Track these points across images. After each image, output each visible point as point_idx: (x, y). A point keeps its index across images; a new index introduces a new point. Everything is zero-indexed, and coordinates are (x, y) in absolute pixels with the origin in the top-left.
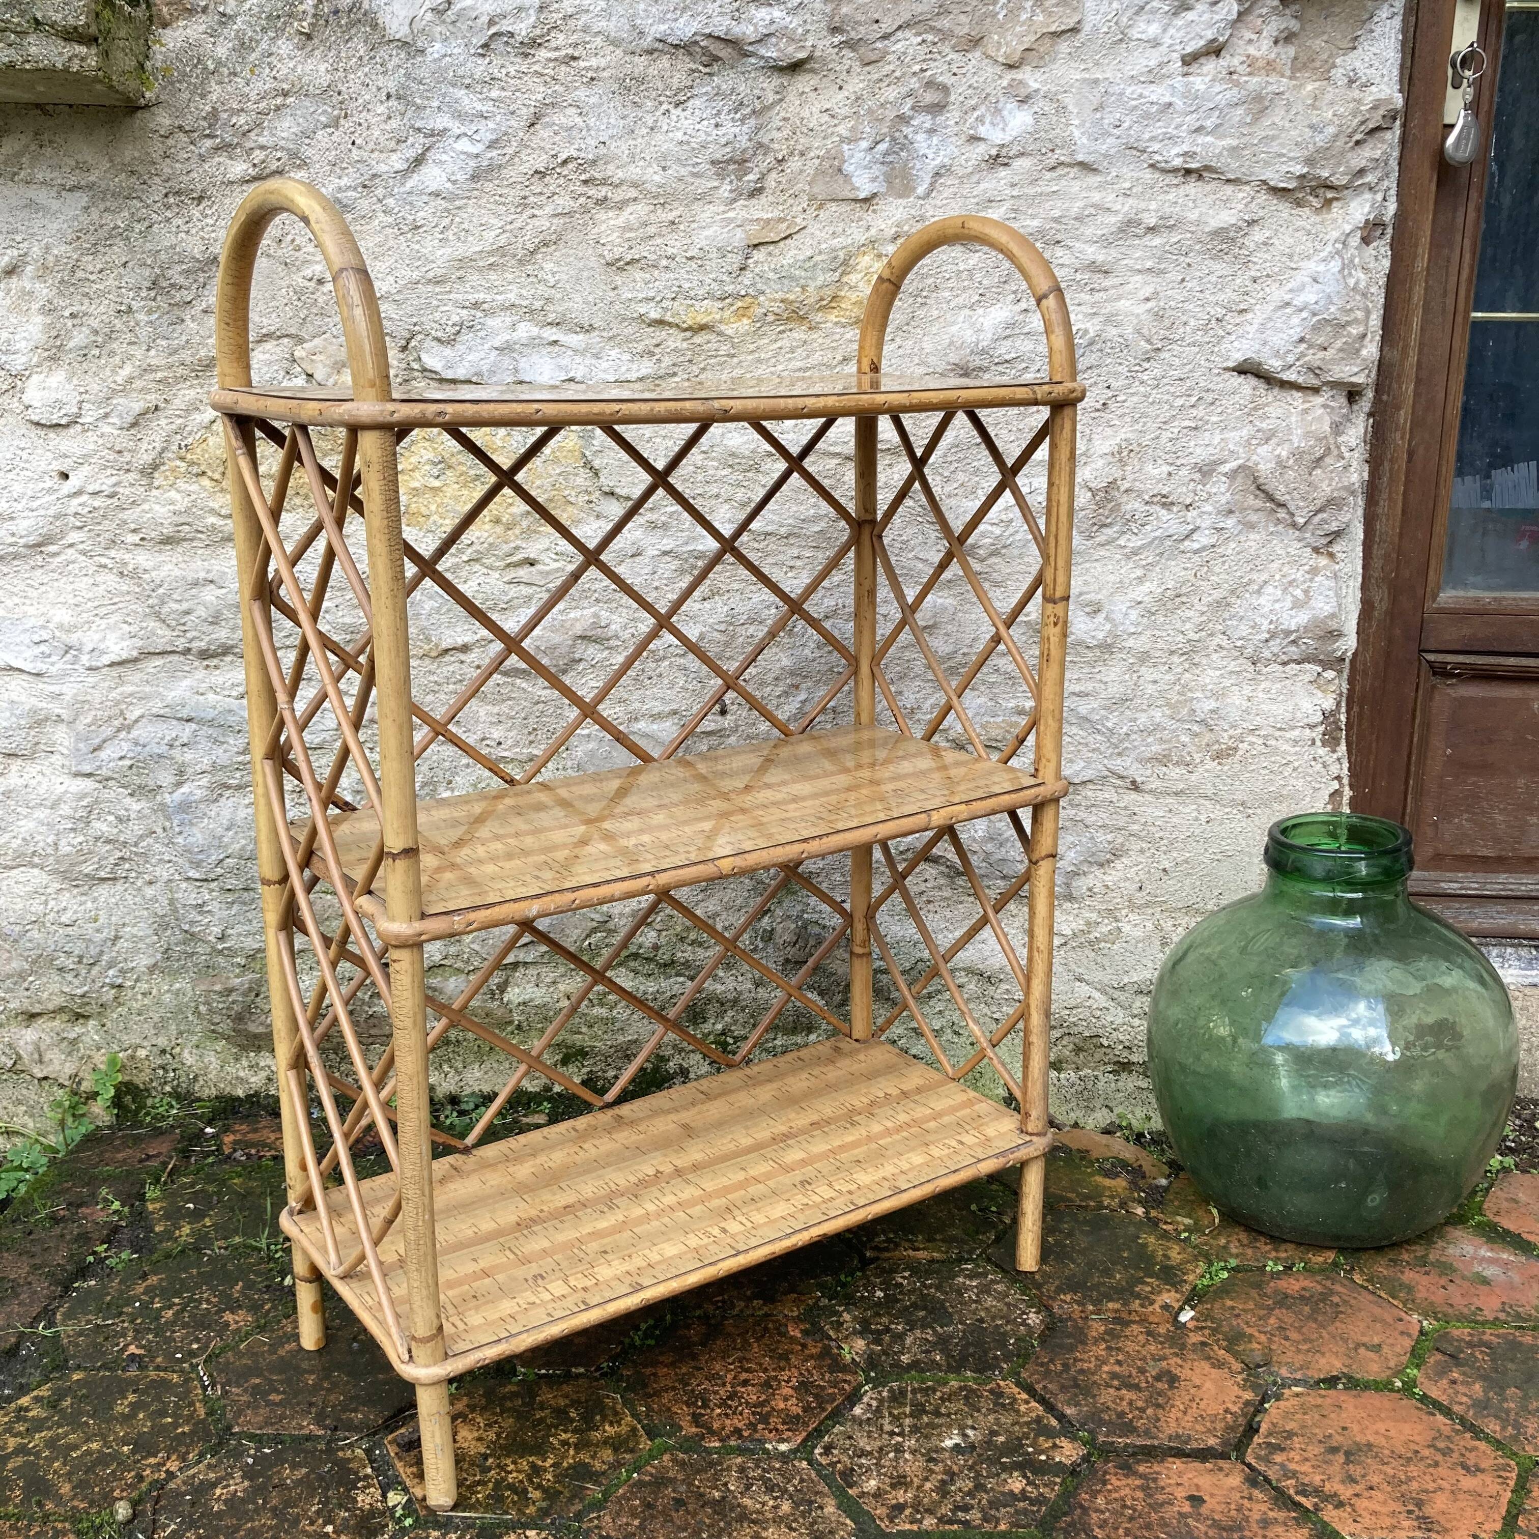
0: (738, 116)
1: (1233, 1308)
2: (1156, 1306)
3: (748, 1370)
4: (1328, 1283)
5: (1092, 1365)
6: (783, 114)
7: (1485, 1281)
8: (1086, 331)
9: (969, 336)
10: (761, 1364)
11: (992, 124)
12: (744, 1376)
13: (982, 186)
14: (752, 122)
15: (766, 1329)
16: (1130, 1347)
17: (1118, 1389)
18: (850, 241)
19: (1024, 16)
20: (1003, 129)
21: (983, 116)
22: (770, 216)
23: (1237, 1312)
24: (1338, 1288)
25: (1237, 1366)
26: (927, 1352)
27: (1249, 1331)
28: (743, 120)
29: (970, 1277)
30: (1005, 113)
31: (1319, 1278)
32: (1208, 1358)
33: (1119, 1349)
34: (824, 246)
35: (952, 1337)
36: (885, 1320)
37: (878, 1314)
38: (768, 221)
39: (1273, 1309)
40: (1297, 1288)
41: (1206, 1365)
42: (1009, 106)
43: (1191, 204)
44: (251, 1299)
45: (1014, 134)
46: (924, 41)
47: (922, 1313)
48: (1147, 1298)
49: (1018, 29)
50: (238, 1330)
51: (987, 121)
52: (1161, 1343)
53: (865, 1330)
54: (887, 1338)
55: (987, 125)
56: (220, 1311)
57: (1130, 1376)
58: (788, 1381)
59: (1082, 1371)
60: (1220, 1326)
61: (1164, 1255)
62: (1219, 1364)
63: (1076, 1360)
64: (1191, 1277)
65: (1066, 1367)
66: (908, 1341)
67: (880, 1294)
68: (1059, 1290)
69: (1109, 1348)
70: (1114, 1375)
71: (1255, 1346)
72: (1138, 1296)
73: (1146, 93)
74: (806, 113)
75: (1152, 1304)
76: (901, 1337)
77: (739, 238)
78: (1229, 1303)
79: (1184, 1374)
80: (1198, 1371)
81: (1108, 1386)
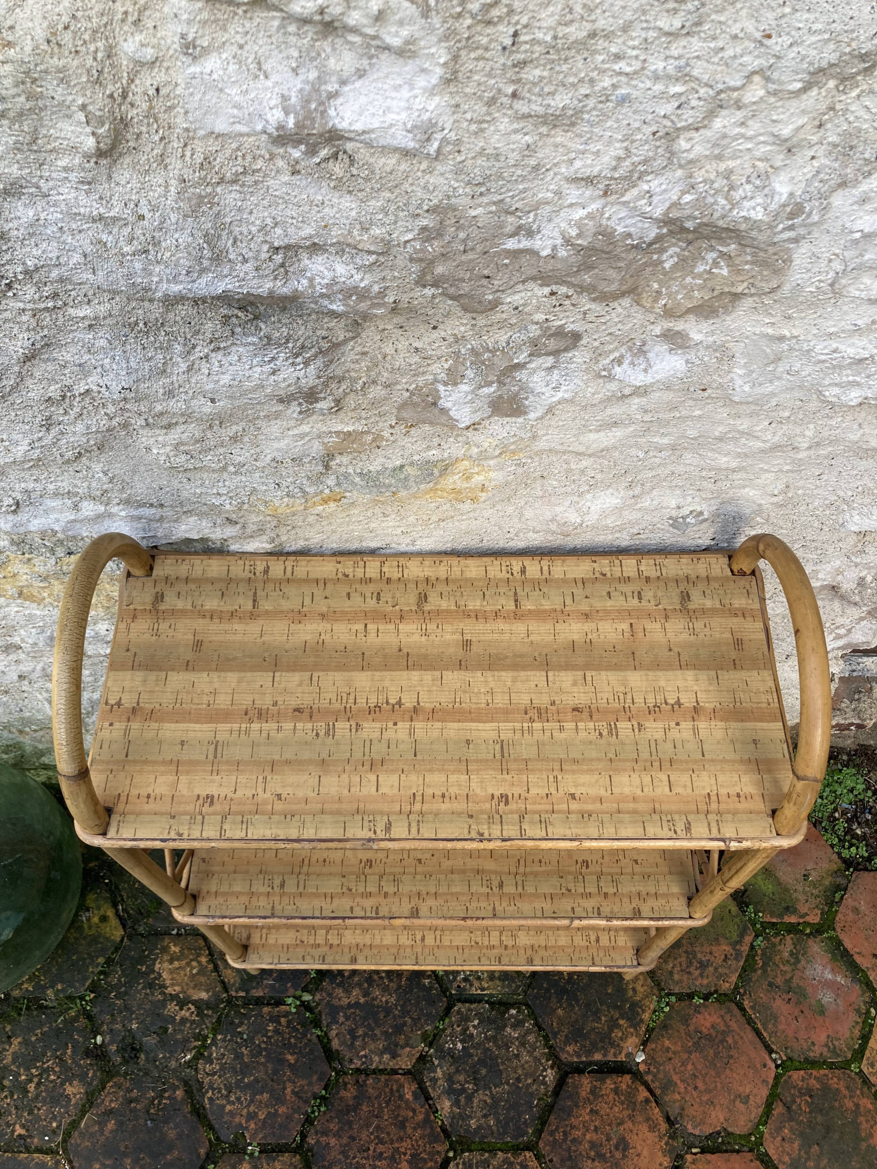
0: (299, 360)
1: (668, 1049)
2: (623, 1055)
3: (382, 1142)
4: (727, 1017)
5: (580, 1133)
6: (359, 349)
7: (821, 1011)
8: (701, 513)
9: (574, 517)
10: (388, 1134)
11: (632, 363)
12: (381, 1148)
13: (609, 411)
14: (319, 362)
15: (391, 1089)
16: (604, 1108)
17: (593, 1160)
18: (446, 455)
19: (701, 268)
20: (645, 371)
21: (622, 356)
22: (350, 428)
23: (670, 1055)
24: (734, 1025)
25: (664, 1126)
26: (485, 1116)
27: (675, 1078)
28: (306, 364)
29: (514, 1027)
30: (650, 355)
31: (722, 1012)
32: (648, 1119)
33: (597, 1112)
34: (416, 458)
35: (501, 1100)
36: (461, 1078)
37: (457, 1071)
38: (349, 433)
39: (690, 1053)
40: (708, 1025)
41: (644, 1128)
42: (657, 348)
43: (856, 427)
44: (80, 1066)
45: (658, 377)
46: (553, 294)
47: (484, 1072)
48: (618, 1045)
49: (689, 280)
50: (77, 1103)
51: (627, 362)
52: (622, 1103)
53: (450, 1092)
54: (462, 1099)
55: (625, 366)
56: (62, 1084)
57: (601, 1145)
58: (405, 1154)
59: (574, 1140)
60: (658, 1071)
61: (634, 989)
62: (652, 1128)
63: (573, 1127)
64: (646, 1016)
65: (565, 1133)
66: (476, 1101)
67: (459, 1046)
68: (567, 1041)
69: (592, 1111)
70: (593, 1145)
71: (677, 1097)
72: (612, 1044)
73: (842, 347)
74: (389, 349)
75: (620, 1053)
76: (470, 1098)
77: (316, 448)
78: (667, 1043)
79: (633, 1139)
80: (640, 1136)
81: (588, 1157)
